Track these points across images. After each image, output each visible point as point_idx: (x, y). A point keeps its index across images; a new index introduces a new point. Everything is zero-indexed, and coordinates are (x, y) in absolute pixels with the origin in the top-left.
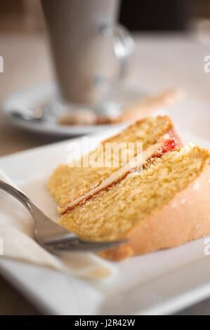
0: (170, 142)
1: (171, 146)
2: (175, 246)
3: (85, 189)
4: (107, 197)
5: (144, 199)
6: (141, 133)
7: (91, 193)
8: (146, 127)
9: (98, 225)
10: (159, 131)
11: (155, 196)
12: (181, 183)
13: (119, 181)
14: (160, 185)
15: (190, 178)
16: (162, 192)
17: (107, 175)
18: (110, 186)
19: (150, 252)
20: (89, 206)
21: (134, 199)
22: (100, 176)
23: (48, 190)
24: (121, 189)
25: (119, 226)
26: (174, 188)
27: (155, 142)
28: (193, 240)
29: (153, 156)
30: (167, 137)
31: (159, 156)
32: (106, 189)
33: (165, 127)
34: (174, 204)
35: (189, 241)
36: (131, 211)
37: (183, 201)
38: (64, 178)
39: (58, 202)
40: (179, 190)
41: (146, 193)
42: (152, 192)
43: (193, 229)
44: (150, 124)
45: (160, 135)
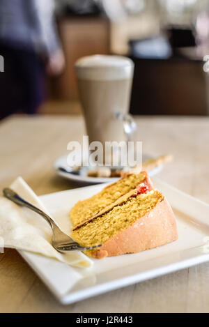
0: (143, 188)
1: (143, 190)
2: (137, 252)
3: (89, 216)
4: (100, 221)
5: (120, 222)
6: (128, 182)
7: (92, 218)
8: (132, 178)
9: (91, 237)
10: (138, 181)
11: (126, 221)
12: (142, 213)
13: (108, 212)
14: (131, 214)
15: (148, 210)
16: (130, 218)
17: (103, 208)
18: (103, 214)
19: (120, 254)
20: (89, 226)
21: (114, 222)
22: (99, 208)
23: (69, 216)
24: (108, 216)
25: (102, 238)
26: (137, 216)
27: (135, 188)
28: (149, 249)
29: (131, 197)
30: (142, 185)
31: (135, 196)
32: (101, 216)
33: (143, 179)
34: (136, 225)
35: (146, 249)
36: (111, 229)
37: (142, 224)
38: (79, 209)
39: (73, 223)
40: (140, 217)
41: (122, 219)
42: (125, 218)
43: (149, 242)
44: (135, 177)
45: (139, 183)
